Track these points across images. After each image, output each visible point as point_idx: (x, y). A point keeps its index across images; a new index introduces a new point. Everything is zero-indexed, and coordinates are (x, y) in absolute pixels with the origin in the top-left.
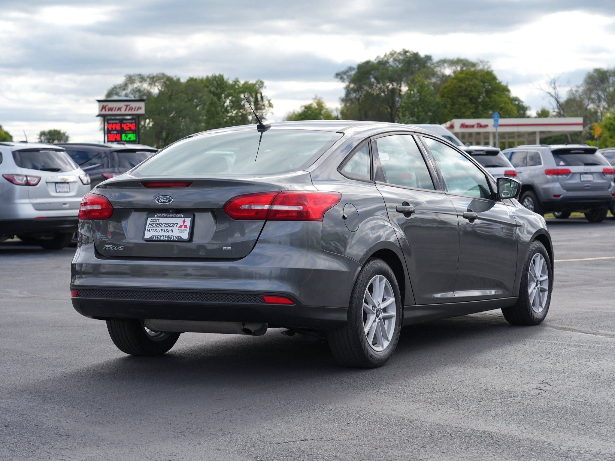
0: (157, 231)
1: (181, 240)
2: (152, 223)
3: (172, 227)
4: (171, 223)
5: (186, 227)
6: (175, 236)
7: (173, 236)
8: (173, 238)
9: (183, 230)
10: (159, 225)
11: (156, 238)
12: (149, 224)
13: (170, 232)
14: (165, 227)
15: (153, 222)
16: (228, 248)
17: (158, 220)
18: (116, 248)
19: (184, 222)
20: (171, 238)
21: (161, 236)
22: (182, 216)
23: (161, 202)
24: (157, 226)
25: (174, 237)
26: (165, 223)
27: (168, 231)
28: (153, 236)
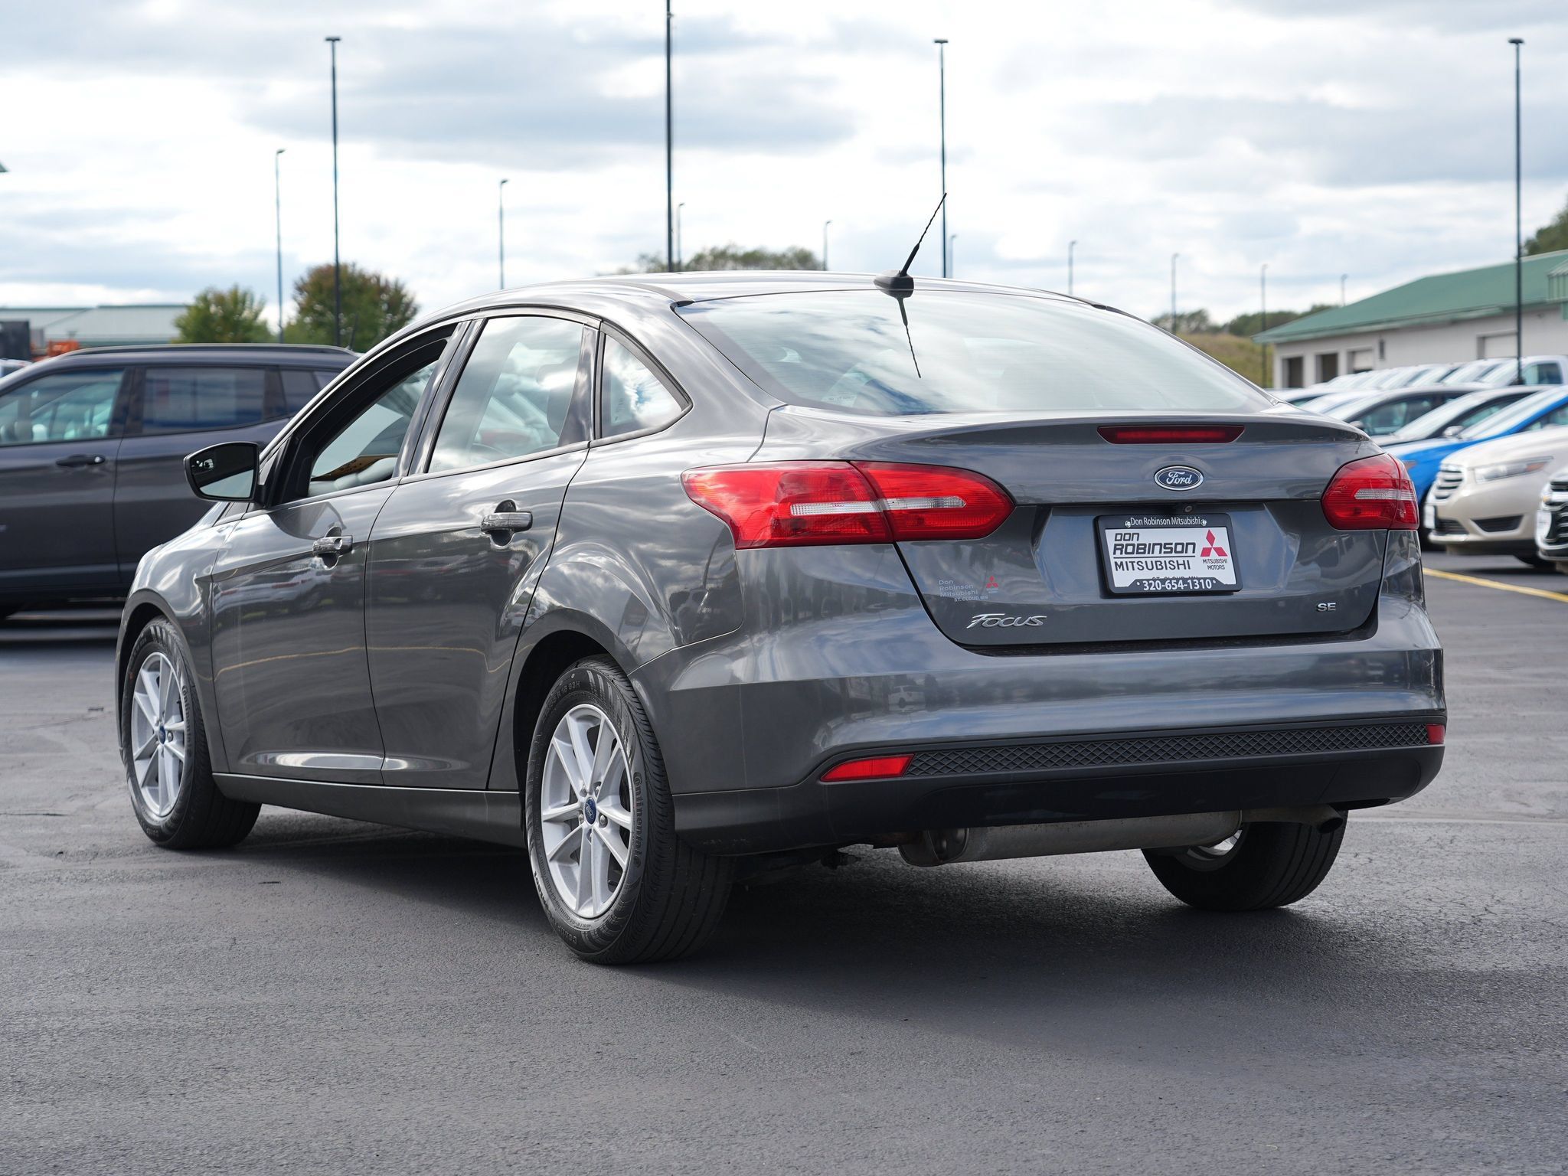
0: (1144, 565)
2: (1122, 545)
3: (1184, 554)
4: (1176, 544)
5: (1220, 552)
6: (1205, 579)
7: (1199, 579)
8: (1200, 584)
9: (1217, 561)
10: (1144, 549)
11: (1150, 585)
12: (1115, 549)
13: (1182, 567)
14: (1162, 555)
15: (1125, 543)
17: (1135, 536)
18: (1019, 622)
19: (1210, 538)
20: (1194, 585)
21: (1163, 581)
23: (1173, 485)
24: (1138, 553)
25: (1202, 581)
26: (1160, 544)
27: (1176, 564)
28: (1141, 581)
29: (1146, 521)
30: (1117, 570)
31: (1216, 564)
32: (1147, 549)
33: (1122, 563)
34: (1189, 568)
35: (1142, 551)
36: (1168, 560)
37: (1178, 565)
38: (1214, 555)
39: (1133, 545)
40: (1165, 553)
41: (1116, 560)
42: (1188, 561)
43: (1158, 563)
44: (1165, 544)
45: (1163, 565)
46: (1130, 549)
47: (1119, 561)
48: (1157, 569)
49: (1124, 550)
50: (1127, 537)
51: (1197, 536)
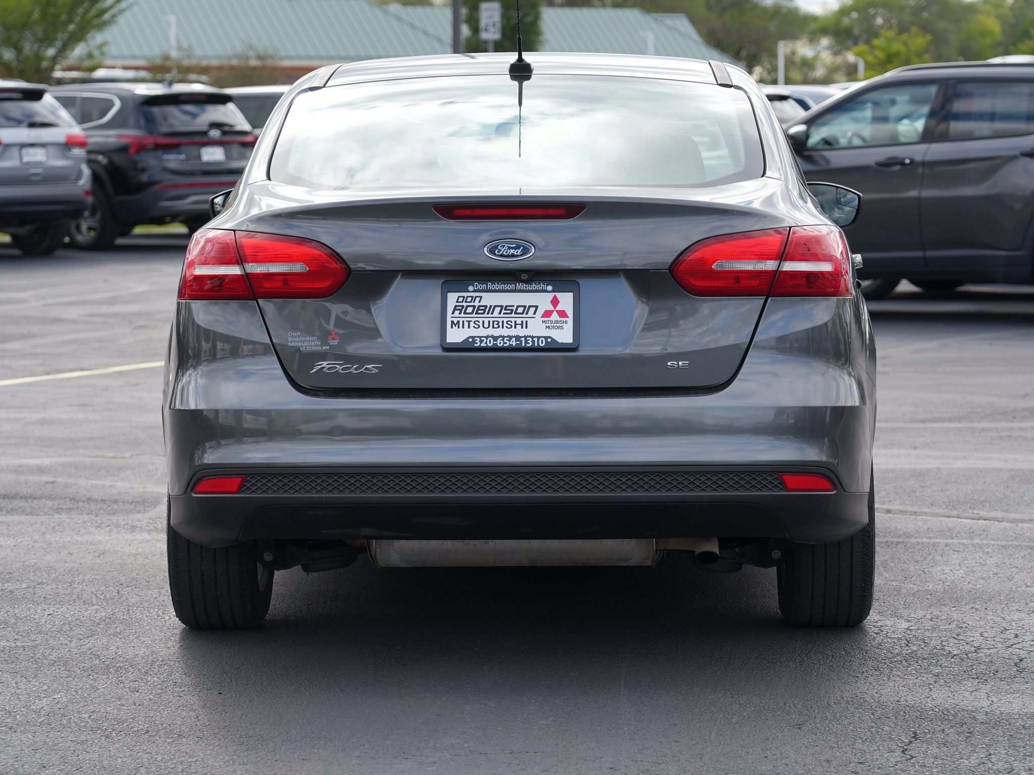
0: (481, 324)
1: (553, 347)
2: (463, 306)
3: (524, 315)
4: (518, 307)
5: (562, 314)
6: (539, 338)
7: (533, 337)
8: (533, 342)
9: (556, 322)
10: (484, 310)
11: (481, 341)
12: (455, 309)
13: (519, 327)
14: (502, 315)
15: (465, 304)
16: (680, 363)
17: (478, 299)
18: (356, 369)
19: (555, 302)
20: (526, 342)
21: (495, 338)
22: (550, 288)
23: (502, 256)
24: (477, 313)
25: (536, 339)
26: (502, 307)
27: (513, 324)
28: (473, 337)
29: (490, 286)
30: (452, 327)
31: (555, 325)
32: (487, 310)
33: (458, 322)
34: (526, 328)
35: (482, 312)
36: (505, 320)
37: (516, 324)
38: (555, 317)
39: (474, 307)
40: (504, 314)
41: (453, 319)
42: (526, 322)
43: (496, 323)
44: (506, 306)
45: (500, 324)
46: (470, 310)
47: (455, 321)
48: (493, 327)
49: (463, 310)
50: (469, 299)
51: (543, 300)
